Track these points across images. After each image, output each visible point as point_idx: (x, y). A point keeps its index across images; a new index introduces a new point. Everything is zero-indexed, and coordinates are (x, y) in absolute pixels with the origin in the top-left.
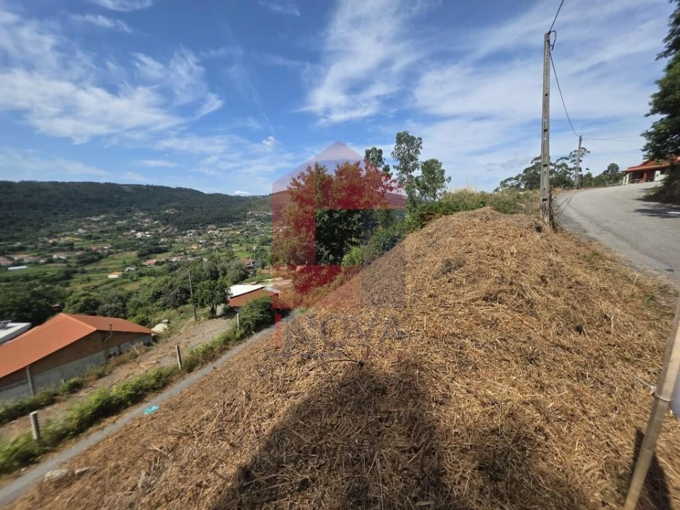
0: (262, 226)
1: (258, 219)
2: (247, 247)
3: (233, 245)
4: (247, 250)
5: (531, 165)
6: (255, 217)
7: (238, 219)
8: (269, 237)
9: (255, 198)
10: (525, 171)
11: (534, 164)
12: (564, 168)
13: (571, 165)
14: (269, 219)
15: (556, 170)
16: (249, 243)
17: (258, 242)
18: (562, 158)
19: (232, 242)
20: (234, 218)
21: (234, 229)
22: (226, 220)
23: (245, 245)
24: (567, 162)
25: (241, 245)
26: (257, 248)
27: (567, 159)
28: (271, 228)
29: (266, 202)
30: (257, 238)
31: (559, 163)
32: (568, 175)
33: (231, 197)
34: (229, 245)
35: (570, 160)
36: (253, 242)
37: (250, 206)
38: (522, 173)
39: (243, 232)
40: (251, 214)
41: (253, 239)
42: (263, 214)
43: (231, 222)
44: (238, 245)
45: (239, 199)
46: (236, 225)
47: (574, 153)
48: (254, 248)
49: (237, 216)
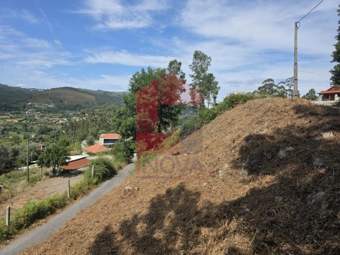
0: (42, 116)
1: (38, 110)
2: (25, 135)
3: (10, 133)
4: (25, 138)
5: (262, 85)
6: (35, 108)
7: (16, 109)
8: (49, 127)
9: (35, 91)
10: (259, 89)
11: (264, 85)
12: (282, 89)
13: (287, 88)
14: (49, 111)
15: (278, 90)
16: (27, 131)
17: (37, 131)
18: (281, 82)
19: (8, 130)
20: (12, 108)
21: (11, 118)
22: (4, 108)
23: (23, 133)
24: (284, 85)
25: (18, 133)
26: (36, 136)
27: (285, 83)
28: (51, 119)
29: (47, 95)
30: (35, 127)
31: (280, 86)
32: (285, 94)
33: (11, 88)
34: (5, 132)
35: (286, 84)
36: (32, 130)
37: (31, 98)
38: (257, 90)
39: (21, 121)
40: (31, 105)
41: (32, 128)
42: (43, 106)
43: (9, 111)
44: (16, 133)
45: (19, 90)
46: (14, 114)
47: (288, 80)
48: (33, 136)
49: (15, 106)
